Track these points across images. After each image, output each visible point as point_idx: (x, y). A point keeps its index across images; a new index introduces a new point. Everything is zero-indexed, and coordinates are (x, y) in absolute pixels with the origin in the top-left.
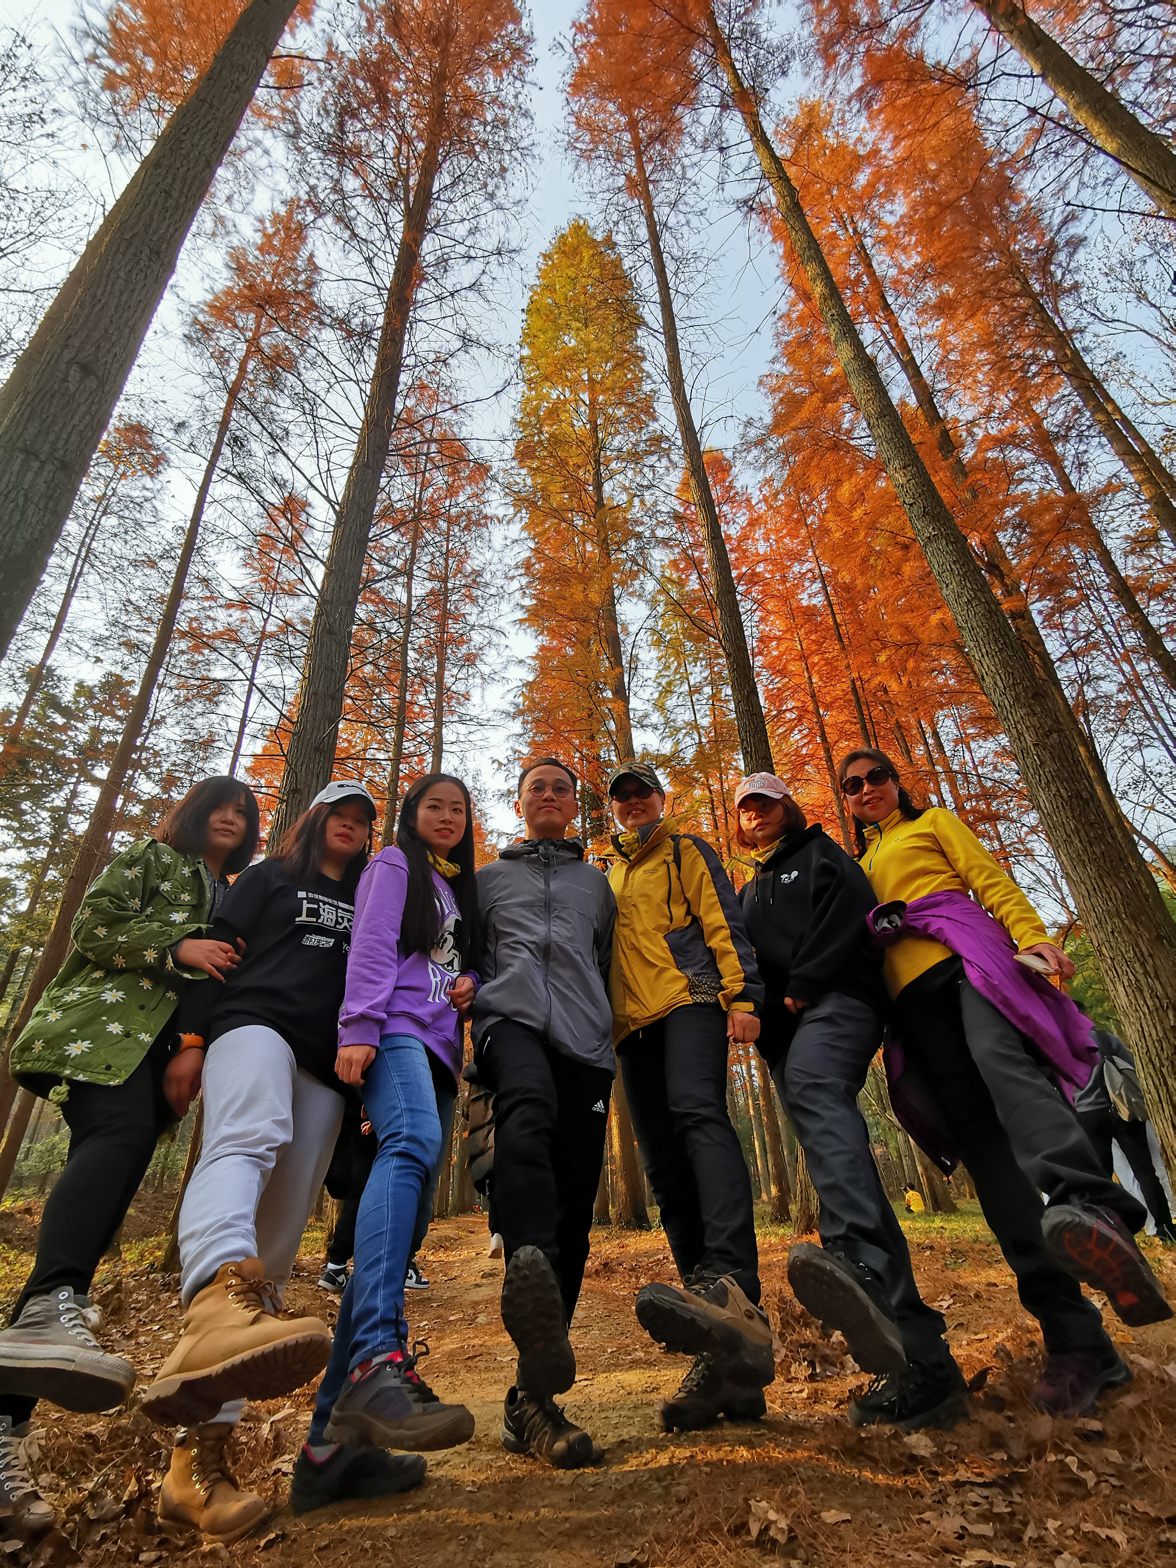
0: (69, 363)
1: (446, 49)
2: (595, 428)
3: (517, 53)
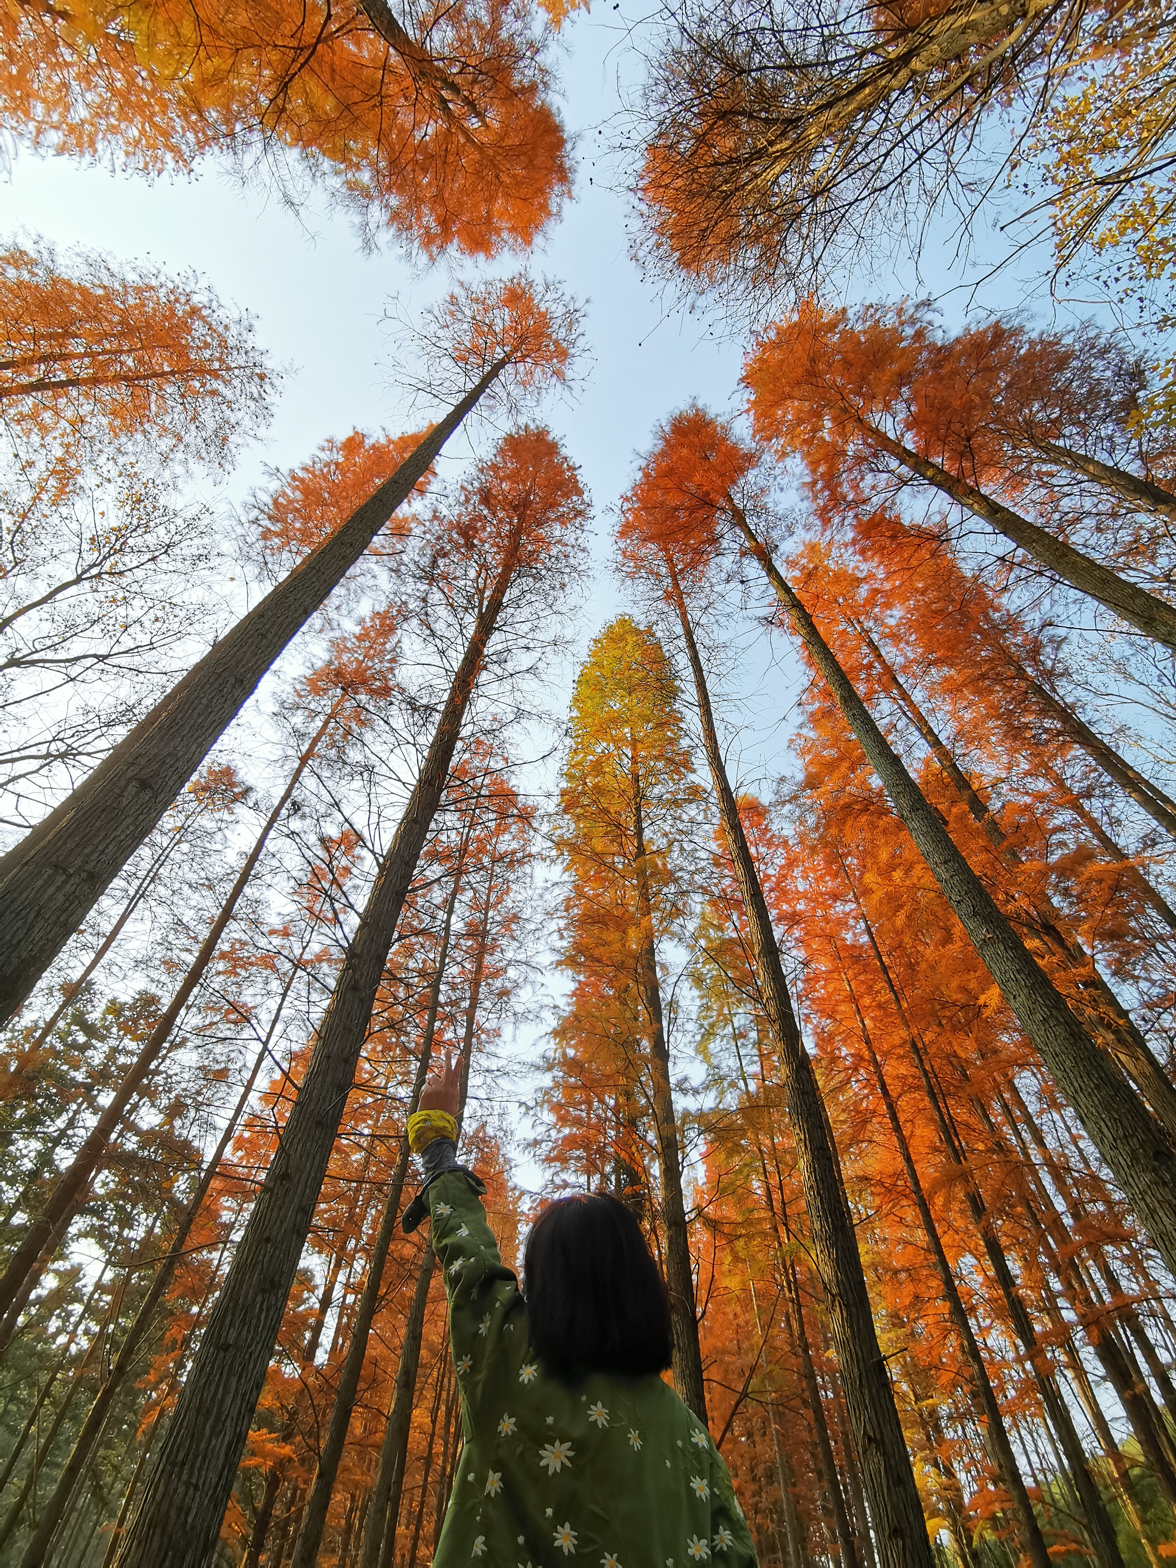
0: (129, 781)
1: (523, 513)
2: (636, 779)
3: (579, 513)
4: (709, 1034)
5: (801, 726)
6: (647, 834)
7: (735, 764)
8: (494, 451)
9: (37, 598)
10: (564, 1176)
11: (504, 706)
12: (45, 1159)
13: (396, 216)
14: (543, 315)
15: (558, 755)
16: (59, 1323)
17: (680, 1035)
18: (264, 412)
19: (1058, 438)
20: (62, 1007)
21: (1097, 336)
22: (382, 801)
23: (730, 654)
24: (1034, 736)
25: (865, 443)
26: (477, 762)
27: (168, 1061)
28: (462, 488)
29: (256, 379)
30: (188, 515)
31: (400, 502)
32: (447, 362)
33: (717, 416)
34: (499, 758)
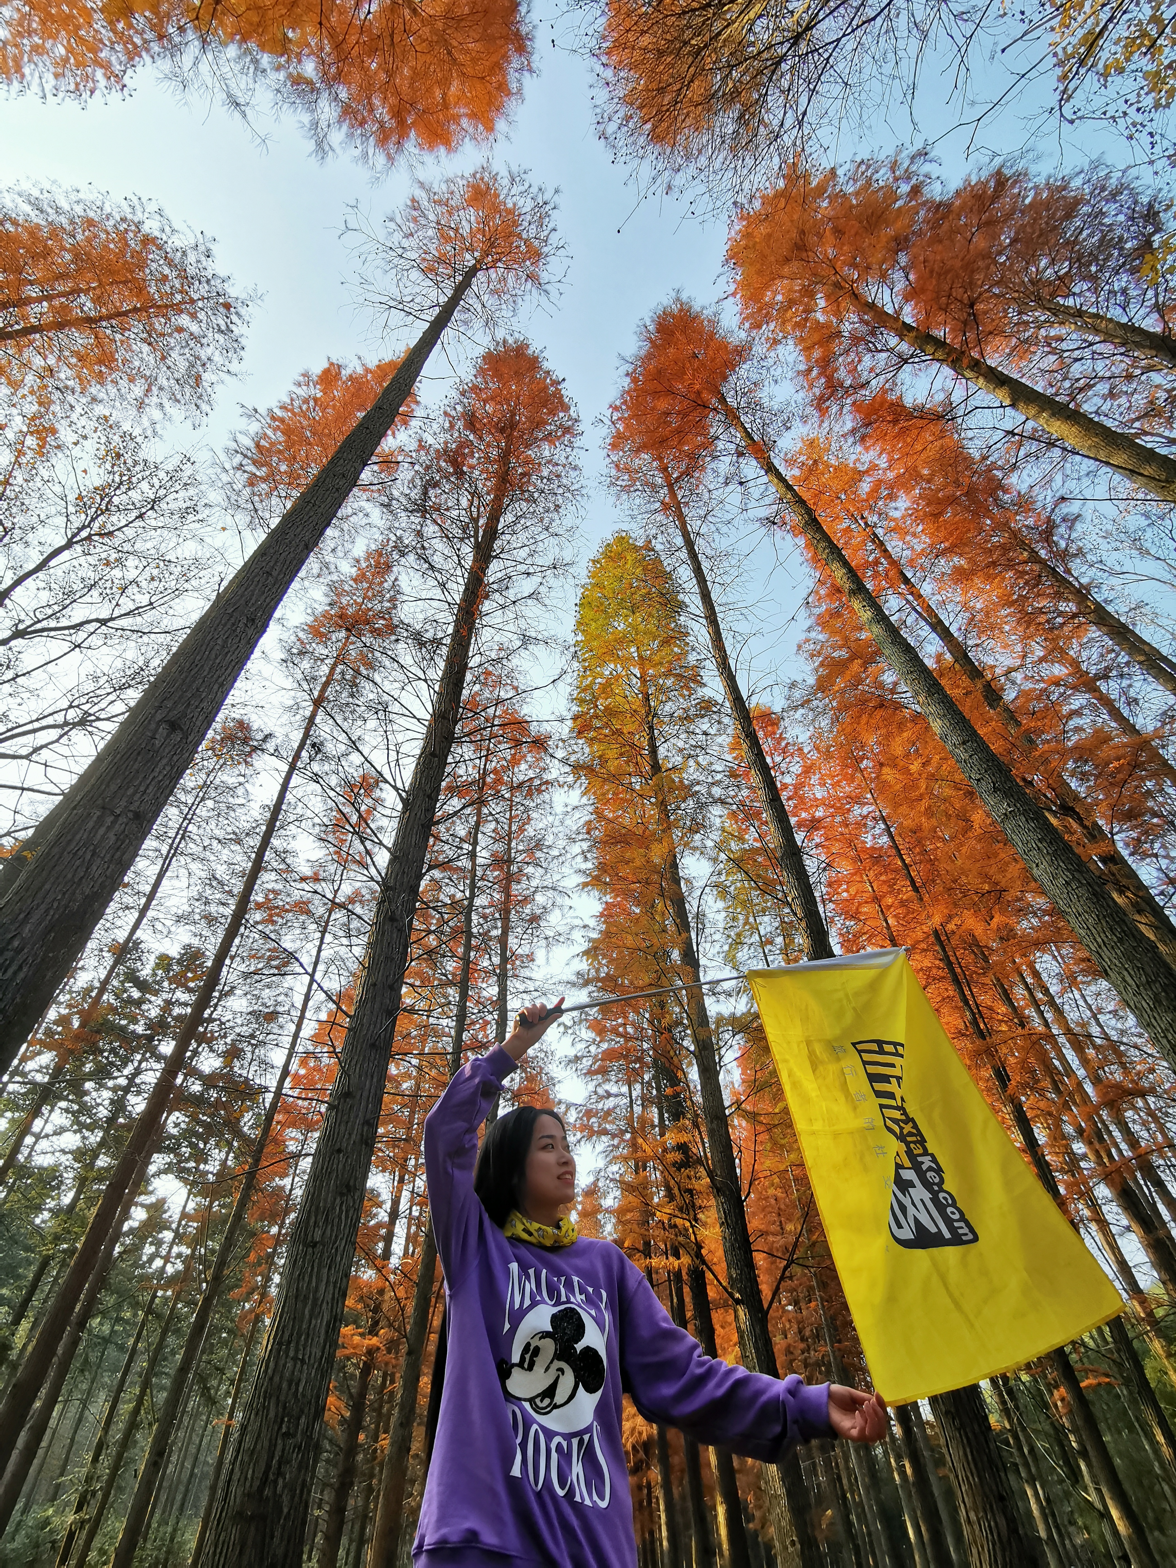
0: (158, 724)
1: (511, 434)
2: (647, 697)
3: (567, 430)
4: (737, 943)
5: (809, 630)
6: (662, 751)
7: (745, 673)
8: (474, 372)
9: (31, 566)
10: (607, 1087)
11: (510, 635)
12: (119, 1106)
13: (347, 112)
14: (510, 212)
15: (568, 678)
16: (153, 1249)
17: (708, 945)
18: (235, 346)
19: (1067, 296)
20: (113, 968)
21: (1108, 177)
22: (400, 738)
23: (733, 562)
24: (1048, 621)
25: (862, 321)
26: (487, 694)
27: (219, 1008)
28: (446, 413)
29: (221, 309)
30: (170, 468)
31: (384, 434)
32: (415, 275)
33: (703, 308)
34: (509, 688)
